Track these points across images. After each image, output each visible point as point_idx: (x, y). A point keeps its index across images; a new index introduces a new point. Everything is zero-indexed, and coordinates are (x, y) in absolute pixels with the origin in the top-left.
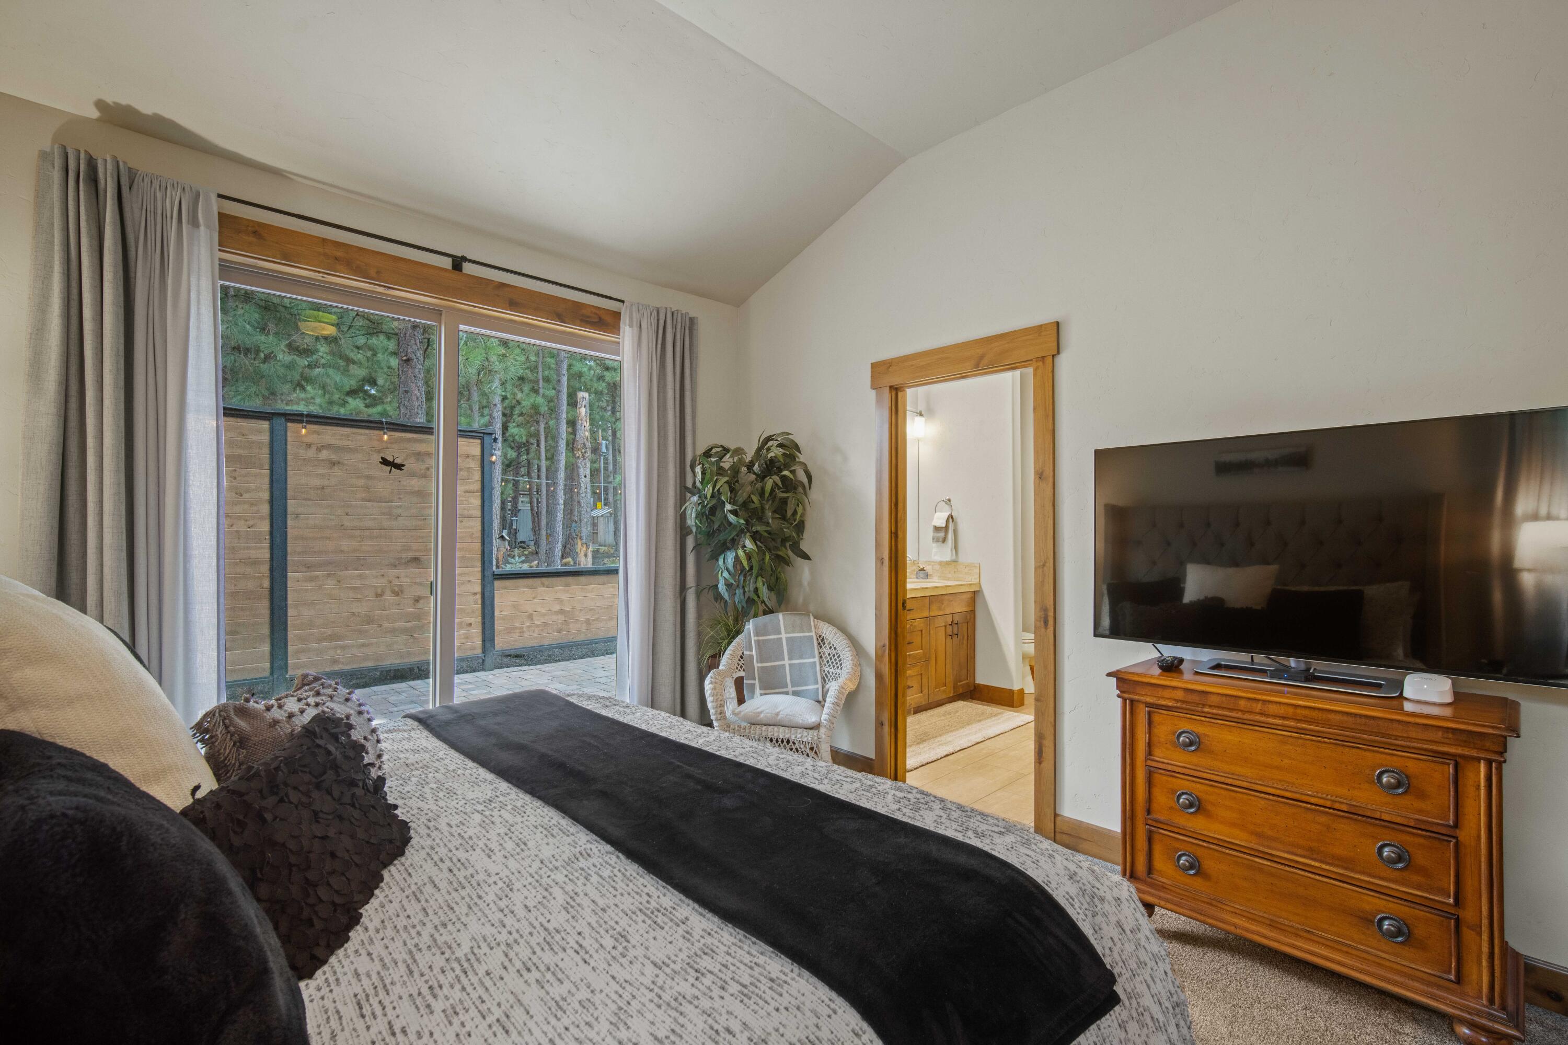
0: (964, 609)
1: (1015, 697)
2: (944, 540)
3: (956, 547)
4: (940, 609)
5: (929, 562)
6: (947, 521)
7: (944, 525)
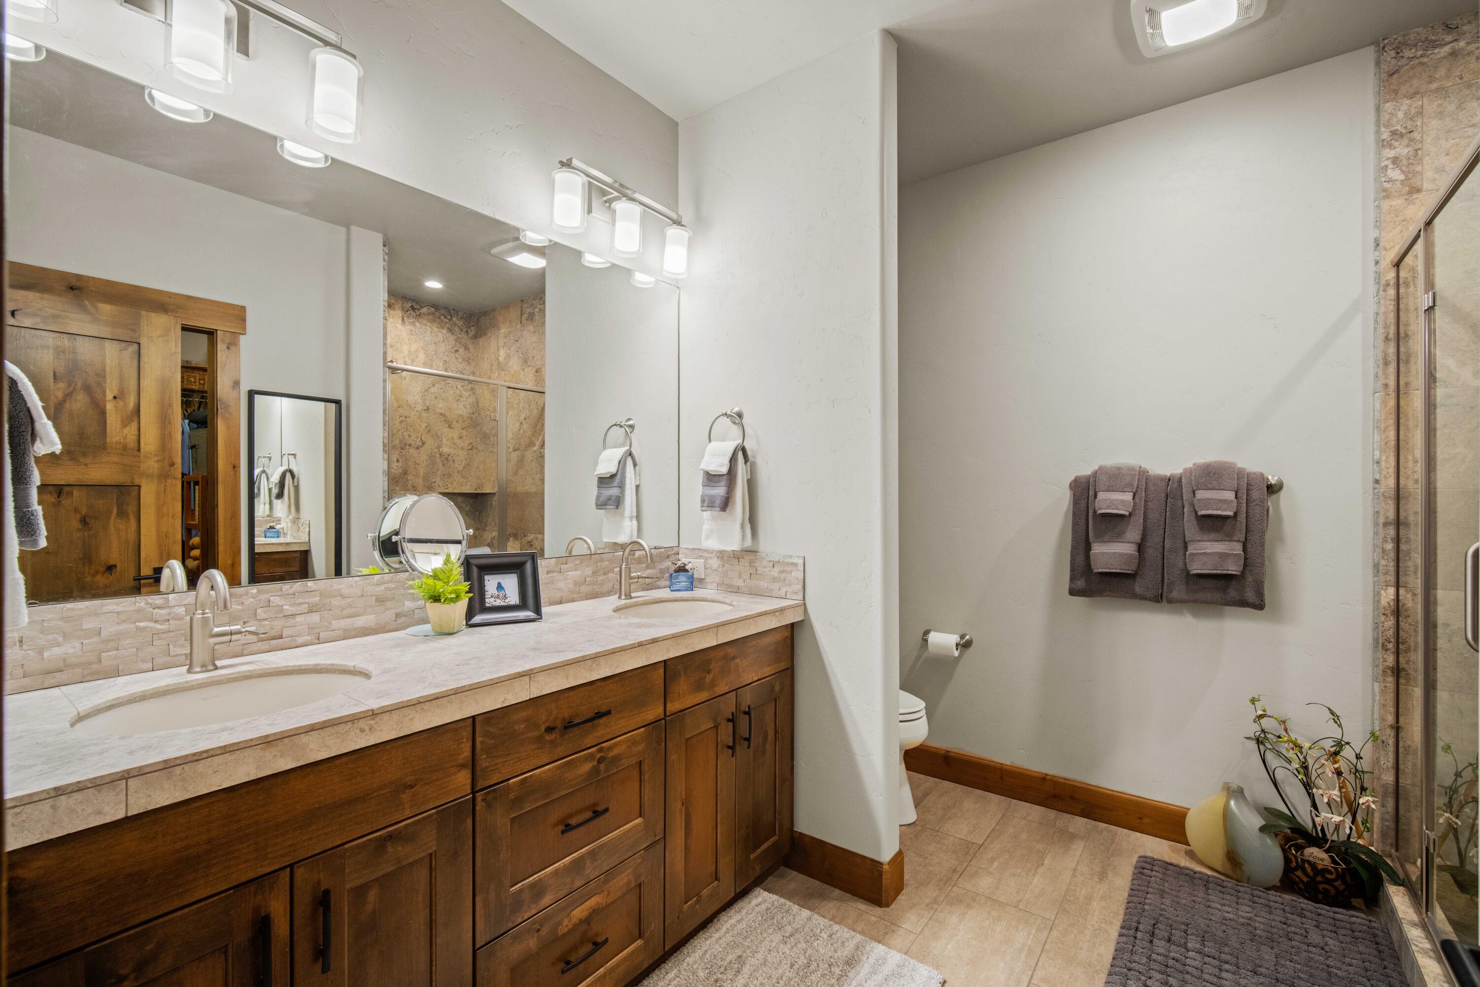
0: (768, 671)
1: (886, 879)
2: (726, 504)
3: (753, 519)
4: (699, 687)
5: (698, 552)
6: (733, 459)
7: (724, 470)
